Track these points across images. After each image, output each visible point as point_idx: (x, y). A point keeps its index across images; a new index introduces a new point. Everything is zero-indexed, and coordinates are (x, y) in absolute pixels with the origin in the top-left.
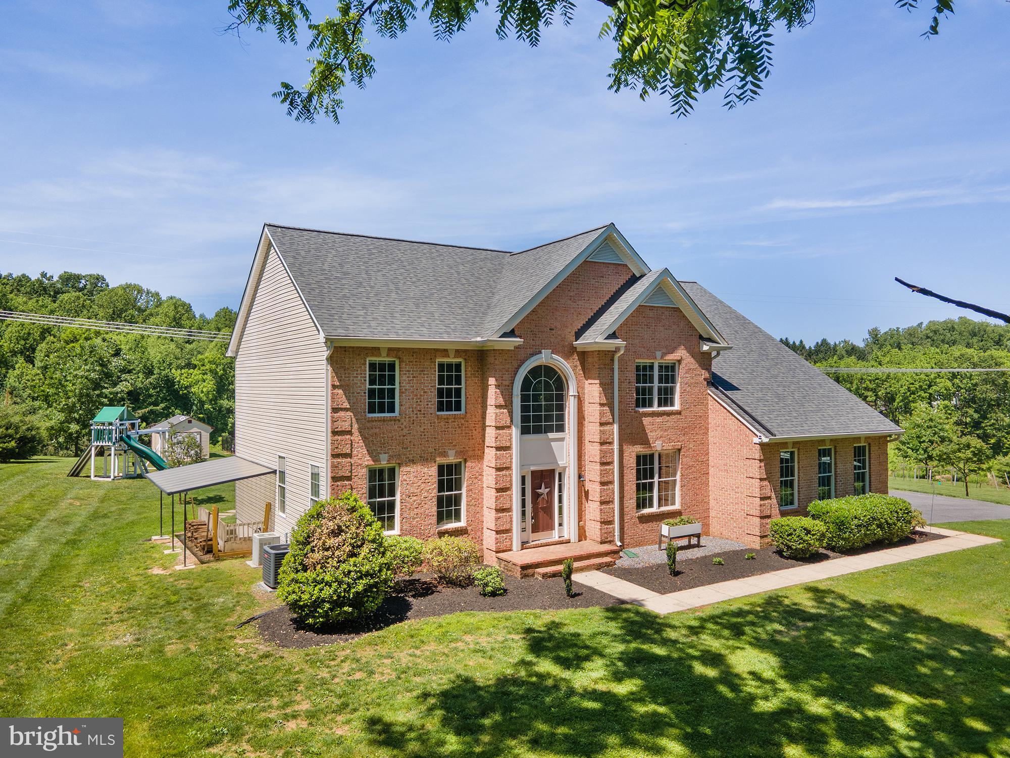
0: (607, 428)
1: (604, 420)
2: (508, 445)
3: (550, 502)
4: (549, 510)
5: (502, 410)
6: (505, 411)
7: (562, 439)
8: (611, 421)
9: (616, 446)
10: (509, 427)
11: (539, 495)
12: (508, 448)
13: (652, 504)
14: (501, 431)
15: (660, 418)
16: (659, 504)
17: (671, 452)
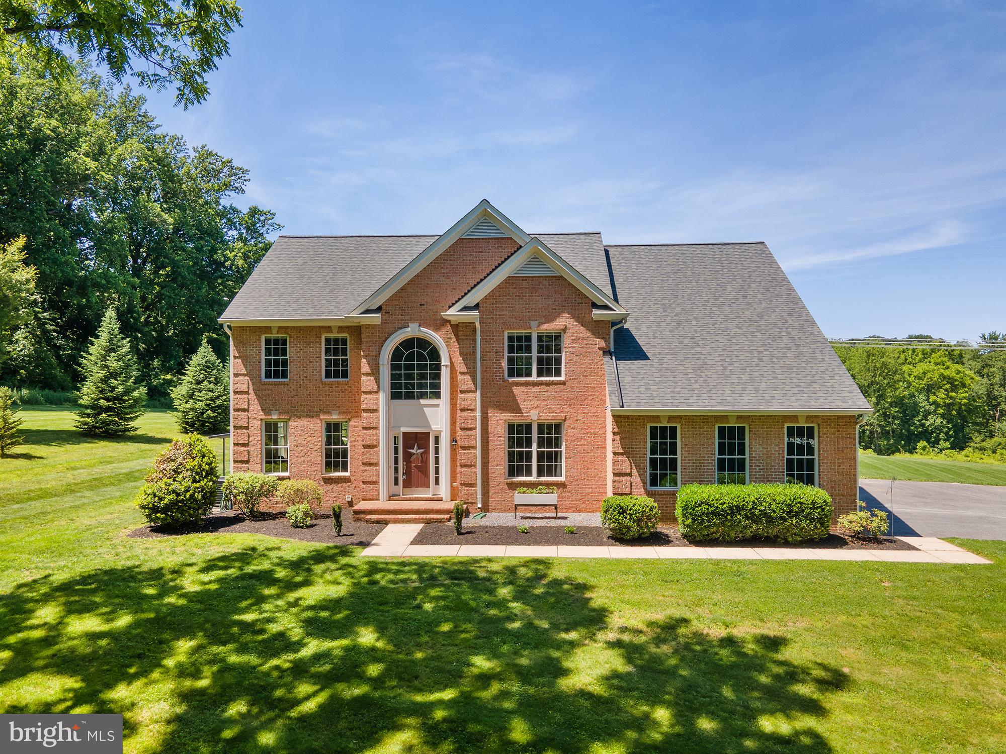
0: (470, 395)
1: (465, 388)
2: (375, 408)
3: (425, 462)
4: (424, 470)
5: (369, 378)
6: (372, 378)
7: (437, 406)
8: (473, 389)
9: (478, 414)
10: (377, 392)
11: (412, 454)
12: (375, 411)
13: (529, 473)
14: (368, 396)
15: (536, 387)
16: (540, 474)
17: (554, 422)
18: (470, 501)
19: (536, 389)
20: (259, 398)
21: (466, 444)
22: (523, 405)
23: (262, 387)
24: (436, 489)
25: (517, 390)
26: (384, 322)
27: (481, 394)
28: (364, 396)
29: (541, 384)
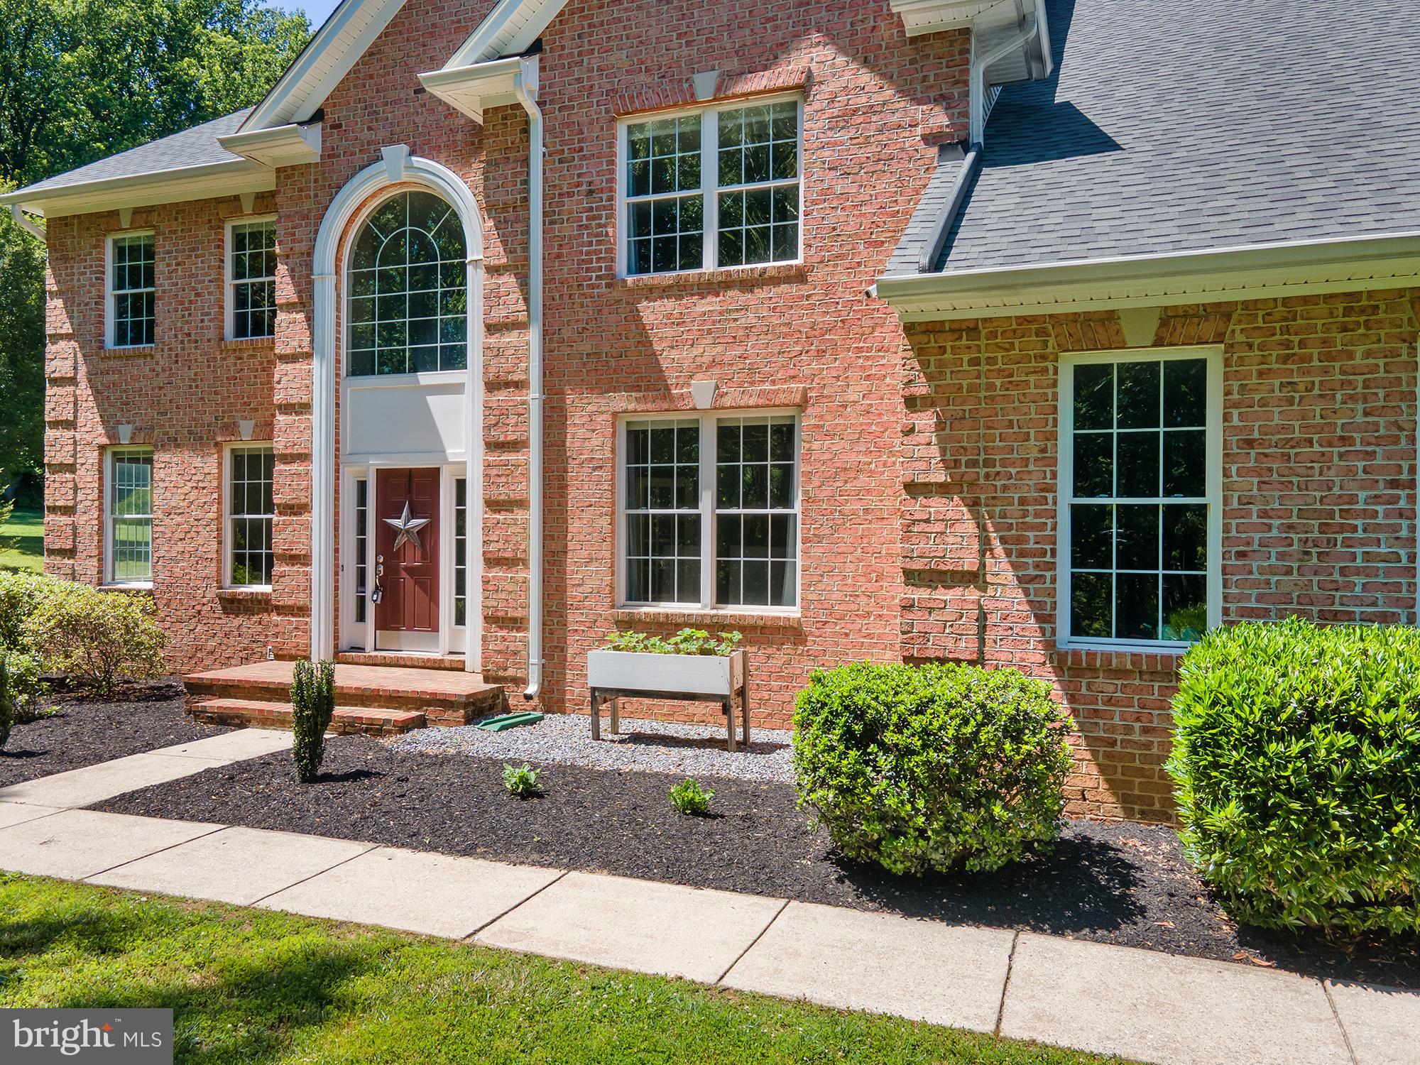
0: (511, 338)
1: (499, 314)
2: (305, 399)
3: (430, 554)
4: (427, 578)
5: (294, 315)
6: (301, 316)
7: (457, 389)
8: (522, 317)
9: (534, 395)
10: (309, 356)
11: (394, 532)
12: (305, 408)
13: (690, 591)
14: (289, 367)
15: (711, 299)
16: (725, 594)
17: (770, 416)
18: (511, 672)
19: (710, 304)
20: (97, 392)
21: (502, 494)
22: (671, 360)
23: (103, 366)
24: (455, 637)
25: (652, 312)
26: (329, 154)
27: (545, 333)
28: (280, 368)
29: (727, 284)
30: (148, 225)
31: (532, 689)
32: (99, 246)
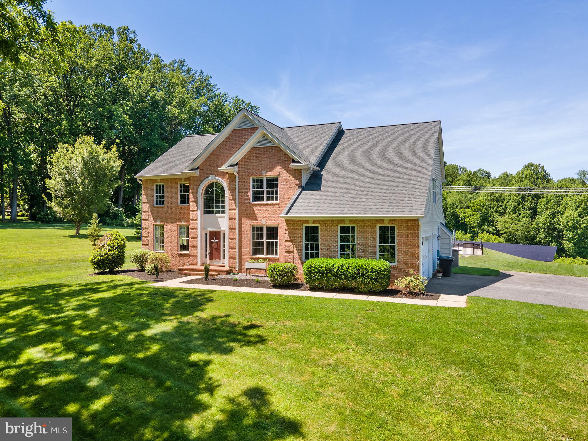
0: (233, 211)
2: (196, 218)
3: (219, 246)
4: (218, 250)
5: (194, 203)
7: (224, 217)
8: (235, 208)
9: (237, 221)
10: (196, 210)
12: (196, 220)
13: (262, 253)
14: (193, 212)
16: (268, 253)
17: (274, 226)
18: (233, 267)
19: (265, 208)
20: (152, 214)
21: (232, 237)
22: (258, 216)
23: (154, 209)
24: (223, 261)
27: (239, 211)
28: (191, 212)
29: (267, 205)
30: (163, 182)
31: (237, 269)
32: (153, 186)
